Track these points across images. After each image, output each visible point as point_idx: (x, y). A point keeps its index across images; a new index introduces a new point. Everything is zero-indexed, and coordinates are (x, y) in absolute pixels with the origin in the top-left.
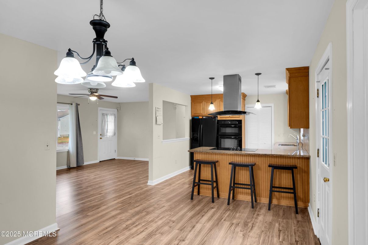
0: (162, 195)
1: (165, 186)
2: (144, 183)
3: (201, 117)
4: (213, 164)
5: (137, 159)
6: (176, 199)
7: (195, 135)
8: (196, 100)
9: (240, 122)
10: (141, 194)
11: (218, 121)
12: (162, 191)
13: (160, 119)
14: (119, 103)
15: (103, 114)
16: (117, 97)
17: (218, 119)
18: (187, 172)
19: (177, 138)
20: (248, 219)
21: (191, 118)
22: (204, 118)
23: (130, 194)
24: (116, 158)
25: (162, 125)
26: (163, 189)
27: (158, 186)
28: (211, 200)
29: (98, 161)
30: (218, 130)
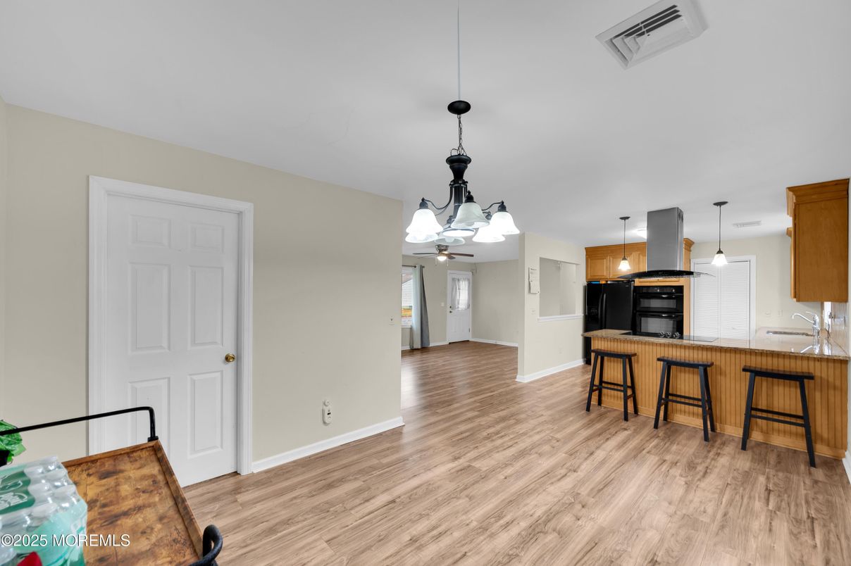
0: (540, 398)
1: (543, 385)
2: (511, 378)
3: (604, 282)
4: (628, 359)
5: (499, 343)
6: (562, 407)
7: (593, 310)
8: (594, 254)
9: (680, 289)
10: (507, 393)
11: (635, 287)
12: (538, 392)
13: (536, 286)
14: (475, 264)
15: (453, 279)
16: (472, 256)
17: (636, 285)
18: (578, 368)
19: (560, 314)
20: (696, 458)
21: (585, 283)
22: (609, 282)
23: (492, 392)
24: (470, 340)
25: (538, 295)
26: (539, 390)
27: (532, 385)
28: (623, 417)
29: (446, 343)
30: (636, 303)
